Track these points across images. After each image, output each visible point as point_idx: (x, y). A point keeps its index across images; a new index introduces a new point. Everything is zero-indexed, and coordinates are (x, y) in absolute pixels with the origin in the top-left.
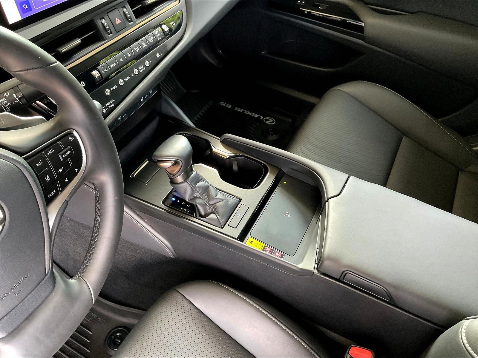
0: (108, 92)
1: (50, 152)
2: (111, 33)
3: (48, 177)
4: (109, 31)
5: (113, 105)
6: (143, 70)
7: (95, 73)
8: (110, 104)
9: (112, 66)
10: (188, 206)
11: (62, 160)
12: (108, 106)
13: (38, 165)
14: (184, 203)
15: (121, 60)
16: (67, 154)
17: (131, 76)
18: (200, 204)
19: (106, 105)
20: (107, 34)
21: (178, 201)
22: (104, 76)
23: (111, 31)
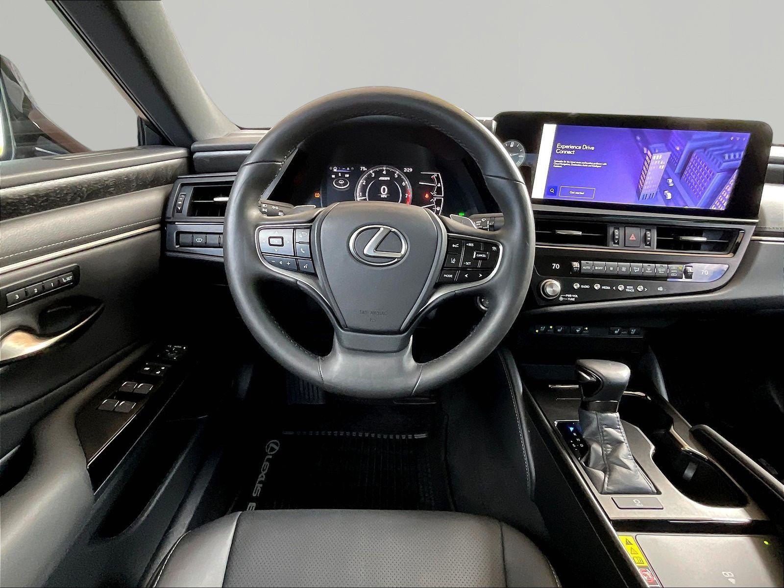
0: (576, 286)
1: (470, 245)
2: (618, 243)
3: (454, 260)
4: (616, 241)
5: (573, 299)
6: (630, 291)
7: (576, 265)
8: (571, 297)
9: (596, 268)
10: (582, 446)
11: (474, 257)
12: (567, 297)
13: (453, 246)
14: (578, 440)
15: (611, 269)
16: (481, 255)
17: (612, 288)
18: (596, 452)
19: (567, 295)
20: (613, 243)
21: (575, 434)
22: (582, 271)
23: (618, 242)
